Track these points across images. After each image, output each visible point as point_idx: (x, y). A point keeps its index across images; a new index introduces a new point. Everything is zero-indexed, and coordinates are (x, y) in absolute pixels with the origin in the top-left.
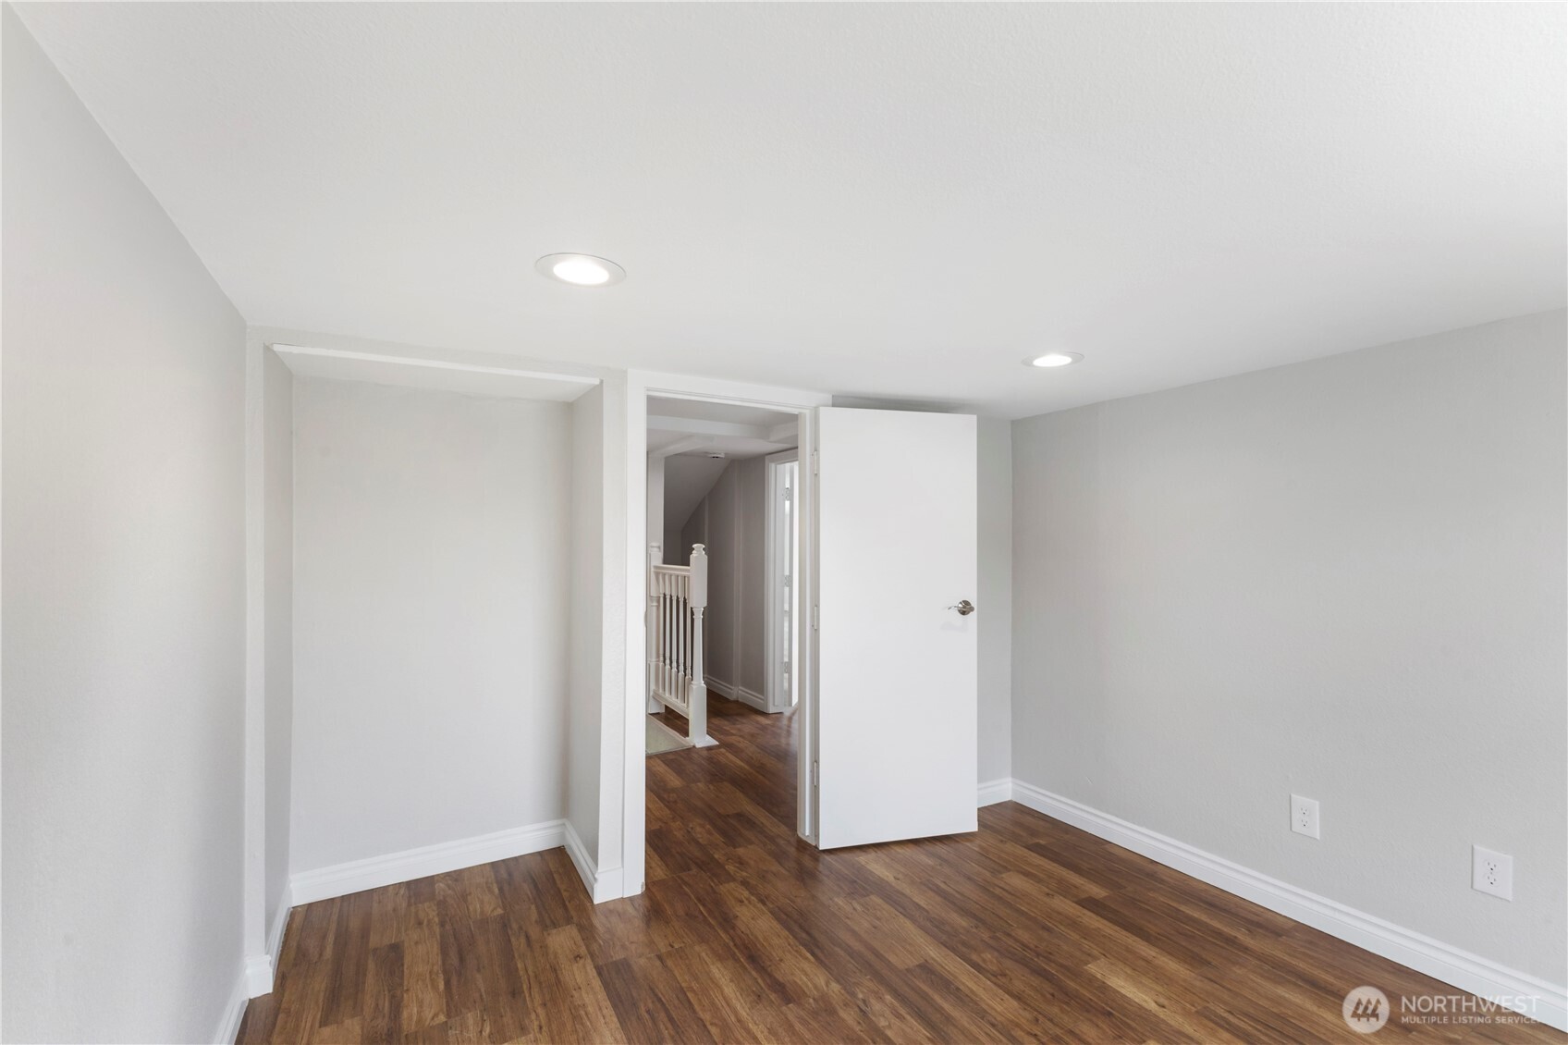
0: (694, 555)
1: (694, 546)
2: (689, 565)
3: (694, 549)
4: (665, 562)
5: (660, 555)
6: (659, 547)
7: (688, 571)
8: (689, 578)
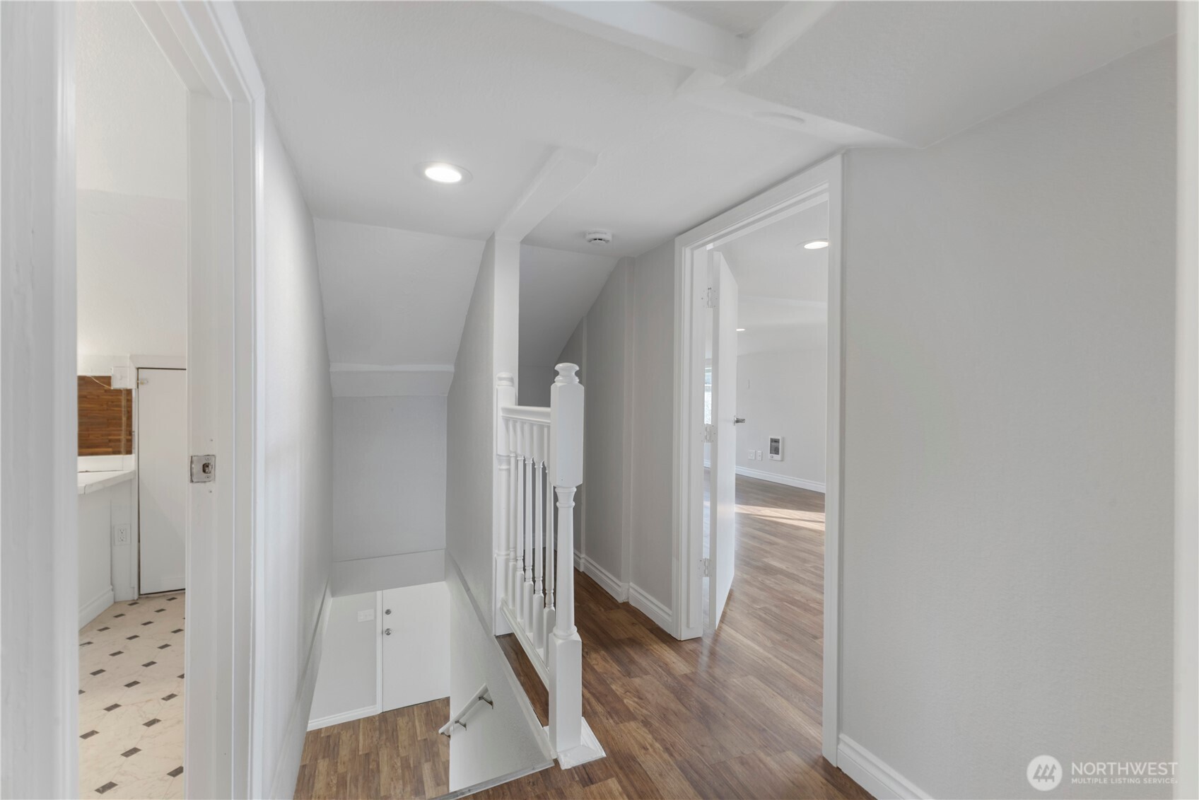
0: (559, 382)
1: (559, 367)
2: (549, 405)
3: (557, 373)
4: (521, 402)
5: (513, 391)
6: (511, 380)
7: (547, 415)
8: (549, 427)
